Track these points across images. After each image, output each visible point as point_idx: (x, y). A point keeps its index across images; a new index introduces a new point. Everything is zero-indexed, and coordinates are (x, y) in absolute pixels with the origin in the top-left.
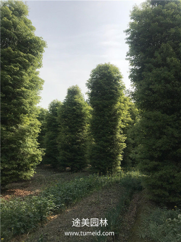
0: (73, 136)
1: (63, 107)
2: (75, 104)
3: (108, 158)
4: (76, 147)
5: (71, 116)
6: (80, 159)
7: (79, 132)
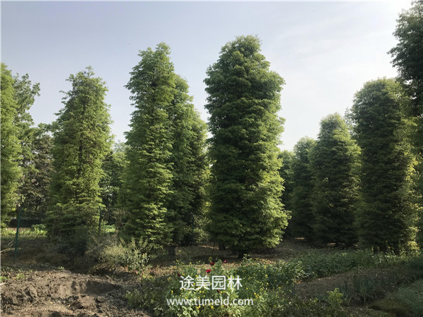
0: (333, 193)
1: (317, 148)
2: (335, 143)
3: (390, 227)
4: (342, 209)
5: (329, 163)
6: (349, 229)
7: (345, 187)
